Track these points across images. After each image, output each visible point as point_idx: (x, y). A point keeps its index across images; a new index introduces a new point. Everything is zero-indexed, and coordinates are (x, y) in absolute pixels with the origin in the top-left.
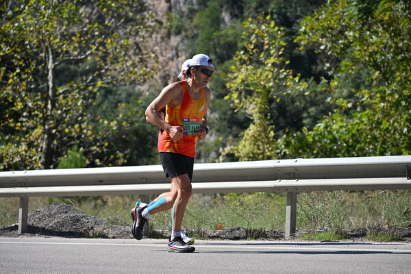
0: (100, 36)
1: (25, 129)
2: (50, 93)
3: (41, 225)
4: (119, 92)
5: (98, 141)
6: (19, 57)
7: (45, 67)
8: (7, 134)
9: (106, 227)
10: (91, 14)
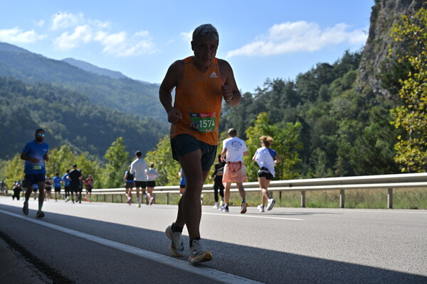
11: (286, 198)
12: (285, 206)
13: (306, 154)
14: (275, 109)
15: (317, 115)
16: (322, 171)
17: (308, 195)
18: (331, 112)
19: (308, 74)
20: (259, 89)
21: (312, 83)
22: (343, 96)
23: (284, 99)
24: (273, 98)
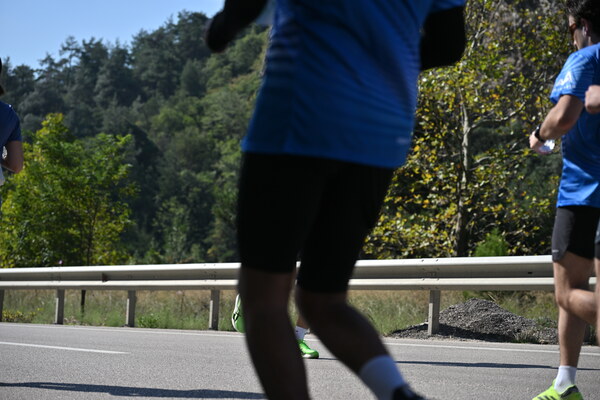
0: (526, 93)
1: (434, 207)
2: (465, 163)
3: (455, 325)
4: (549, 162)
5: (524, 222)
6: (427, 119)
7: (459, 132)
8: (412, 213)
9: (535, 329)
10: (515, 65)
11: (97, 305)
12: (91, 325)
13: (145, 210)
14: (82, 106)
15: (175, 126)
16: (179, 249)
17: (143, 299)
18: (205, 120)
19: (160, 34)
20: (49, 59)
21: (167, 54)
22: (231, 86)
23: (104, 86)
24: (81, 81)
